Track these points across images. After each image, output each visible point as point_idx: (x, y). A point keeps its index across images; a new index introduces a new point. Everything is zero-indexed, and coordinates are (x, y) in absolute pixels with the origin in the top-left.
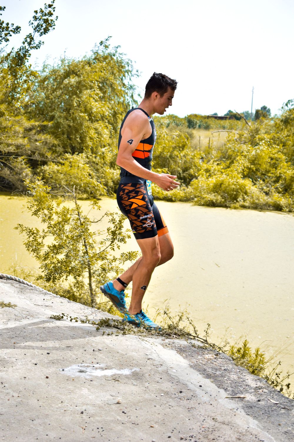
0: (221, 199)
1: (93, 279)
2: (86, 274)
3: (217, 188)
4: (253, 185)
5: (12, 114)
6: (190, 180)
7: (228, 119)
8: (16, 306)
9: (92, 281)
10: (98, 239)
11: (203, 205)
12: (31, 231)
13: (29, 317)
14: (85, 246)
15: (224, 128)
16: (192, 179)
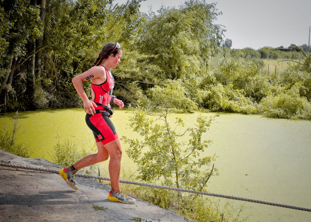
0: (284, 112)
1: (179, 179)
2: (174, 175)
3: (280, 105)
4: (308, 102)
5: (129, 50)
6: (261, 98)
7: (290, 51)
8: (106, 209)
9: (179, 180)
10: (183, 148)
11: (270, 117)
12: (132, 142)
13: (115, 218)
14: (173, 153)
15: (288, 57)
16: (262, 97)
